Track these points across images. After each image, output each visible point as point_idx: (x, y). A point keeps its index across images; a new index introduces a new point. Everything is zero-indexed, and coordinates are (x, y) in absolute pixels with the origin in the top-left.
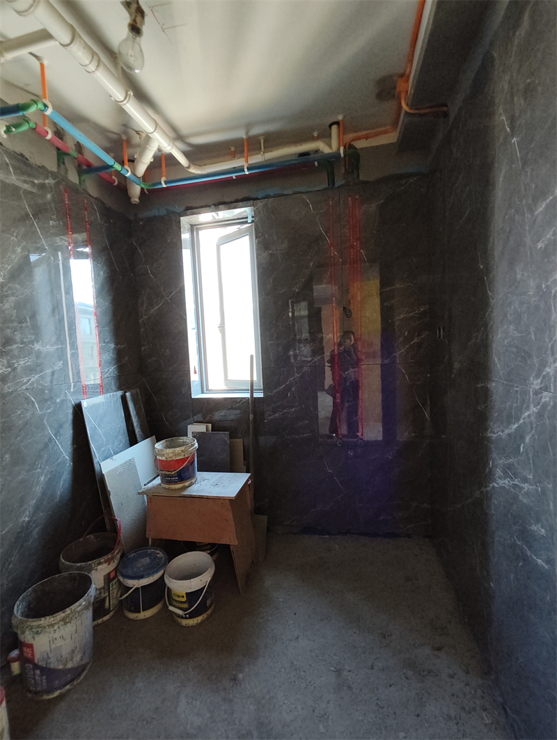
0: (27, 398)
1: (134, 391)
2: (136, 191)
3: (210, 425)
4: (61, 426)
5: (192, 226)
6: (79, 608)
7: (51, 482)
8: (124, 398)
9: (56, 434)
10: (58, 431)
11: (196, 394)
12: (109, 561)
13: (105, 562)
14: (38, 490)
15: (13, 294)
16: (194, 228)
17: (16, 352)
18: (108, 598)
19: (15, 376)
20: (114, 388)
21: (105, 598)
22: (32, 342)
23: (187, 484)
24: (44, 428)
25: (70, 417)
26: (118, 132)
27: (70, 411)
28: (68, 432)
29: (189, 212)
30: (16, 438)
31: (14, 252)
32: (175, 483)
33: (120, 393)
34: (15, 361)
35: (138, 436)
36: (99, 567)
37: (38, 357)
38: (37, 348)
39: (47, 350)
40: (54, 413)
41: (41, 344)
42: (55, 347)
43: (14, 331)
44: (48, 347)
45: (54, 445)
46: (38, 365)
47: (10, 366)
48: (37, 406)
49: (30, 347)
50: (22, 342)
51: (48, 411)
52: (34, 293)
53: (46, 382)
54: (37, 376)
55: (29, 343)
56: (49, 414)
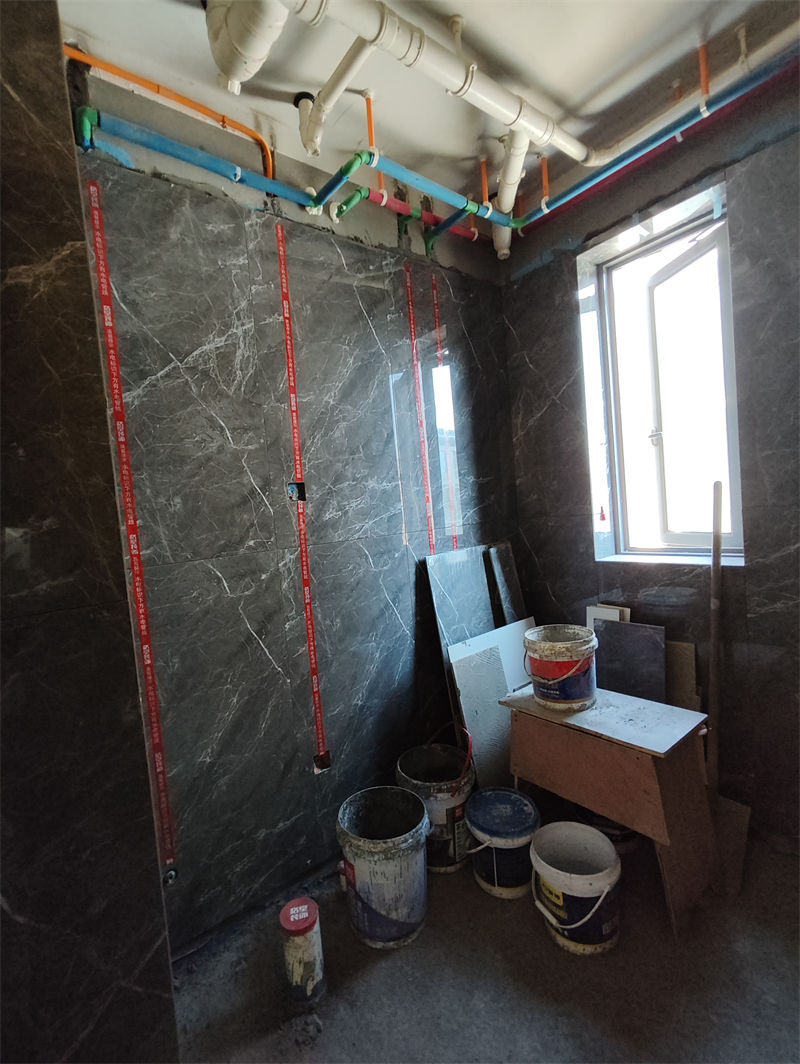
0: (359, 550)
1: (503, 546)
2: (504, 236)
3: (628, 611)
4: (400, 589)
5: (599, 267)
6: (404, 845)
7: (387, 663)
8: (486, 556)
9: (395, 599)
10: (397, 596)
11: (604, 554)
12: (453, 791)
13: (448, 791)
14: (372, 668)
15: (344, 418)
16: (602, 270)
17: (347, 492)
18: (452, 842)
19: (347, 522)
20: (473, 540)
21: (447, 842)
22: (365, 478)
23: (576, 706)
24: (379, 590)
25: (412, 578)
26: (474, 154)
27: (413, 570)
28: (409, 599)
29: (591, 242)
30: (348, 599)
31: (345, 364)
32: (555, 699)
33: (481, 548)
34: (346, 503)
35: (506, 615)
36: (440, 795)
37: (372, 497)
38: (371, 486)
39: (383, 488)
40: (392, 571)
41: (377, 481)
42: (394, 484)
43: (345, 465)
44: (384, 484)
45: (392, 613)
46: (372, 507)
47: (341, 509)
48: (371, 561)
49: (363, 485)
50: (355, 479)
51: (385, 568)
52: (368, 414)
53: (382, 531)
54: (372, 522)
55: (362, 480)
56: (386, 572)
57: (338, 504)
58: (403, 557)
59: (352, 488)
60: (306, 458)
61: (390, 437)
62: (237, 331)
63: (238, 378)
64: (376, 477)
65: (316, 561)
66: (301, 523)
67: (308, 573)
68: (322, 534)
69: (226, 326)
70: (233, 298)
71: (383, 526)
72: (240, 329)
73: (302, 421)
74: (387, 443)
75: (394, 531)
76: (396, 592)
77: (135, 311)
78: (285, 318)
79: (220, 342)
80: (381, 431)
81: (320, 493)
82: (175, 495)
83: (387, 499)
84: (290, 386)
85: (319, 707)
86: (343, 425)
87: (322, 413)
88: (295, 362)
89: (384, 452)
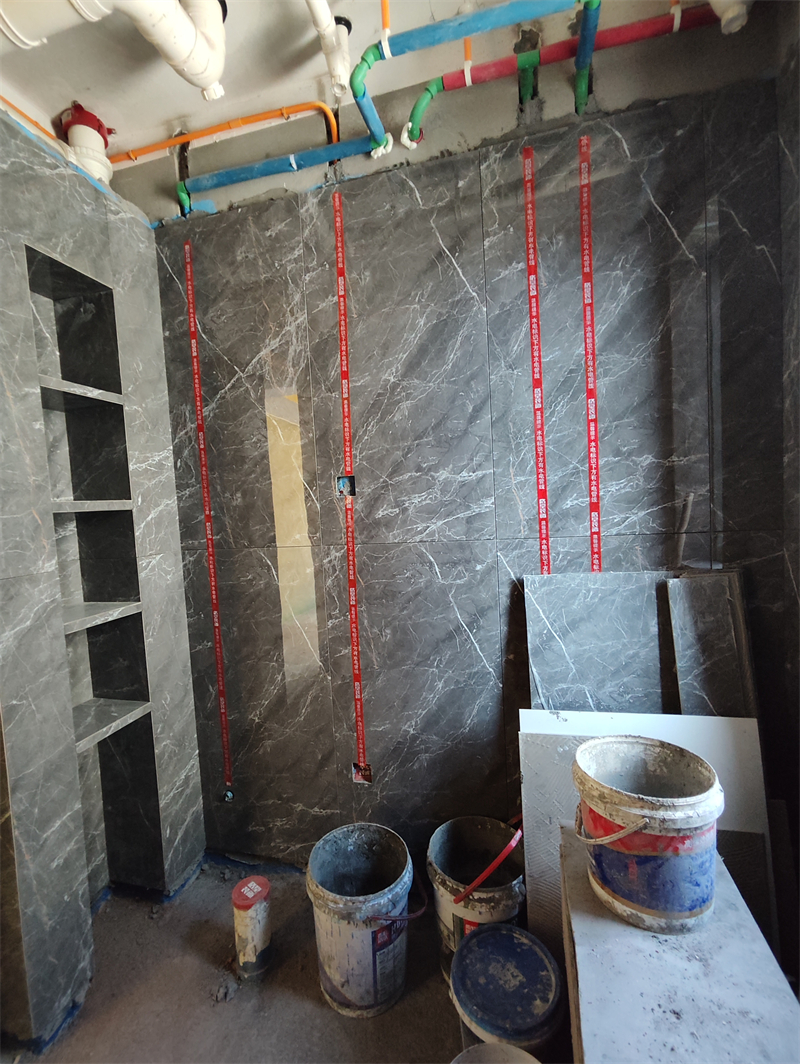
0: (421, 555)
4: (482, 612)
9: (472, 622)
10: (476, 621)
13: (451, 892)
14: (431, 698)
15: (408, 396)
17: (408, 486)
19: (405, 521)
22: (435, 468)
23: (620, 908)
24: (447, 607)
25: (504, 601)
27: (506, 590)
28: (497, 627)
30: (402, 610)
34: (405, 498)
37: (444, 491)
38: (443, 477)
39: (462, 479)
40: (469, 587)
41: (452, 470)
42: (480, 473)
43: (407, 453)
44: (464, 474)
45: (466, 640)
46: (443, 504)
47: (398, 506)
48: (437, 570)
49: (431, 476)
50: (419, 469)
51: (458, 581)
52: (444, 385)
53: (457, 534)
54: (441, 522)
55: (430, 470)
56: (459, 587)
57: (395, 499)
58: (489, 571)
59: (415, 481)
60: (356, 449)
61: (478, 410)
62: (291, 328)
63: (290, 376)
64: (451, 466)
65: (364, 562)
66: (349, 520)
67: (354, 573)
68: (373, 533)
69: (281, 326)
70: (287, 296)
71: (458, 528)
72: (293, 324)
73: (355, 408)
74: (472, 419)
75: (477, 536)
76: (475, 615)
77: (212, 337)
78: (340, 297)
79: (275, 343)
80: (464, 404)
81: (373, 487)
82: (237, 490)
83: (468, 493)
84: (343, 372)
85: (361, 716)
86: (406, 405)
87: (379, 395)
88: (349, 343)
89: (466, 432)
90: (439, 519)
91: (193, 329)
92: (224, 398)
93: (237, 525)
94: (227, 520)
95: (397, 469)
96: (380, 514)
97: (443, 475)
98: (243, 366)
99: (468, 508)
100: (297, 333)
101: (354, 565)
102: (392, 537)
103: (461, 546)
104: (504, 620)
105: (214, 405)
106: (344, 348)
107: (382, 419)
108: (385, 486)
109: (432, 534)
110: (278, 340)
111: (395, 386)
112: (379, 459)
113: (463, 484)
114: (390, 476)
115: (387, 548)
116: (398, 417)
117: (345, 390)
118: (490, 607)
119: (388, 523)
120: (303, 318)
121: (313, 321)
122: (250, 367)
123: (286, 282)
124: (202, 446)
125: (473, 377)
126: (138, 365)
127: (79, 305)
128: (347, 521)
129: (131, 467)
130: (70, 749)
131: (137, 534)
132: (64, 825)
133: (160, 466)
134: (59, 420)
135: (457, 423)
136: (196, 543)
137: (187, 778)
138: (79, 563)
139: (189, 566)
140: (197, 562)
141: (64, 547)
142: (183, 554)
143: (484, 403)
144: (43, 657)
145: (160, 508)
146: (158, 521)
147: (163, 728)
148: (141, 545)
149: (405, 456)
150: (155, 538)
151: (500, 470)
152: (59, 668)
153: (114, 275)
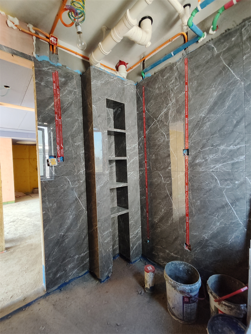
0: (212, 176)
7: (225, 230)
10: (235, 203)
12: (216, 299)
14: (215, 228)
15: (209, 120)
17: (208, 152)
19: (206, 164)
22: (219, 145)
24: (222, 196)
28: (244, 206)
30: (204, 195)
37: (222, 153)
38: (222, 148)
39: (230, 149)
40: (232, 189)
41: (226, 145)
42: (238, 146)
43: (208, 141)
44: (231, 147)
45: (230, 209)
46: (222, 158)
47: (204, 159)
48: (219, 182)
49: (217, 148)
50: (212, 146)
51: (227, 187)
52: (224, 115)
53: (228, 169)
54: (221, 165)
55: (217, 146)
56: (227, 189)
57: (203, 156)
58: (241, 184)
59: (211, 150)
60: (190, 140)
61: (238, 123)
62: (170, 105)
63: (169, 119)
64: (226, 144)
65: (191, 177)
66: (186, 163)
67: (188, 181)
68: (194, 168)
69: (167, 105)
70: (169, 95)
71: (228, 167)
72: (171, 103)
73: (190, 127)
74: (236, 126)
75: (236, 170)
76: (234, 200)
77: (149, 111)
78: (186, 92)
79: (165, 110)
80: (232, 121)
81: (195, 152)
82: (153, 154)
83: (233, 154)
84: (186, 115)
85: (188, 228)
86: (208, 124)
87: (198, 121)
88: (188, 106)
89: (232, 131)
90: (220, 163)
91: (144, 110)
92: (151, 128)
93: (153, 164)
94: (151, 163)
95: (204, 146)
96: (197, 161)
97: (222, 147)
98: (156, 118)
99: (233, 159)
100: (172, 106)
101: (187, 178)
102: (201, 169)
103: (229, 174)
104: (248, 204)
105: (148, 130)
106: (187, 108)
107: (199, 129)
108: (199, 152)
109: (217, 169)
110: (166, 109)
111: (204, 117)
112: (198, 143)
113: (231, 151)
114: (202, 148)
115: (199, 173)
116: (205, 128)
117: (187, 121)
118: (241, 198)
119: (200, 165)
120: (174, 101)
121: (177, 101)
122: (158, 118)
123: (169, 91)
124: (145, 142)
125: (236, 110)
126: (130, 122)
127: (118, 109)
128: (185, 164)
129: (127, 149)
130: (110, 216)
131: (127, 166)
132: (107, 233)
133: (134, 148)
134: (113, 138)
135: (229, 128)
136: (143, 169)
137: (137, 233)
138: (115, 172)
139: (141, 175)
140: (143, 174)
141: (112, 168)
142: (139, 172)
143: (241, 119)
144: (105, 193)
145: (134, 159)
146: (133, 163)
147: (132, 217)
148: (128, 169)
149: (207, 141)
150: (132, 167)
151: (248, 145)
152: (108, 196)
153: (125, 100)
